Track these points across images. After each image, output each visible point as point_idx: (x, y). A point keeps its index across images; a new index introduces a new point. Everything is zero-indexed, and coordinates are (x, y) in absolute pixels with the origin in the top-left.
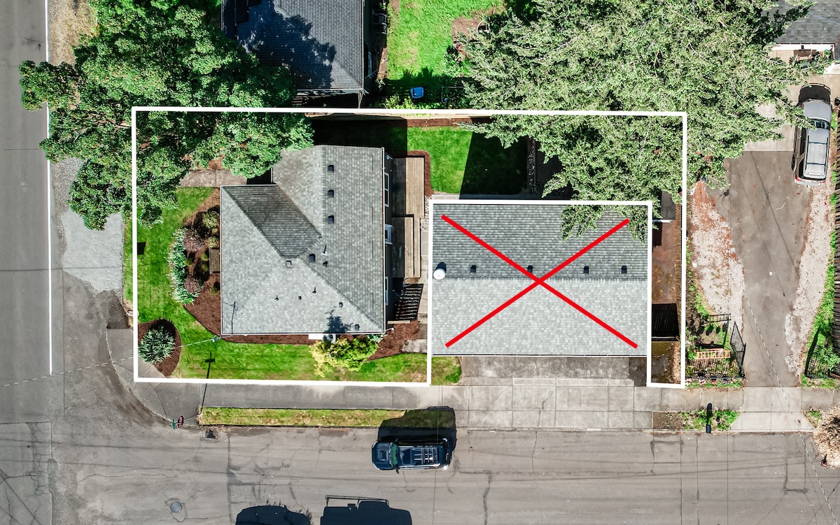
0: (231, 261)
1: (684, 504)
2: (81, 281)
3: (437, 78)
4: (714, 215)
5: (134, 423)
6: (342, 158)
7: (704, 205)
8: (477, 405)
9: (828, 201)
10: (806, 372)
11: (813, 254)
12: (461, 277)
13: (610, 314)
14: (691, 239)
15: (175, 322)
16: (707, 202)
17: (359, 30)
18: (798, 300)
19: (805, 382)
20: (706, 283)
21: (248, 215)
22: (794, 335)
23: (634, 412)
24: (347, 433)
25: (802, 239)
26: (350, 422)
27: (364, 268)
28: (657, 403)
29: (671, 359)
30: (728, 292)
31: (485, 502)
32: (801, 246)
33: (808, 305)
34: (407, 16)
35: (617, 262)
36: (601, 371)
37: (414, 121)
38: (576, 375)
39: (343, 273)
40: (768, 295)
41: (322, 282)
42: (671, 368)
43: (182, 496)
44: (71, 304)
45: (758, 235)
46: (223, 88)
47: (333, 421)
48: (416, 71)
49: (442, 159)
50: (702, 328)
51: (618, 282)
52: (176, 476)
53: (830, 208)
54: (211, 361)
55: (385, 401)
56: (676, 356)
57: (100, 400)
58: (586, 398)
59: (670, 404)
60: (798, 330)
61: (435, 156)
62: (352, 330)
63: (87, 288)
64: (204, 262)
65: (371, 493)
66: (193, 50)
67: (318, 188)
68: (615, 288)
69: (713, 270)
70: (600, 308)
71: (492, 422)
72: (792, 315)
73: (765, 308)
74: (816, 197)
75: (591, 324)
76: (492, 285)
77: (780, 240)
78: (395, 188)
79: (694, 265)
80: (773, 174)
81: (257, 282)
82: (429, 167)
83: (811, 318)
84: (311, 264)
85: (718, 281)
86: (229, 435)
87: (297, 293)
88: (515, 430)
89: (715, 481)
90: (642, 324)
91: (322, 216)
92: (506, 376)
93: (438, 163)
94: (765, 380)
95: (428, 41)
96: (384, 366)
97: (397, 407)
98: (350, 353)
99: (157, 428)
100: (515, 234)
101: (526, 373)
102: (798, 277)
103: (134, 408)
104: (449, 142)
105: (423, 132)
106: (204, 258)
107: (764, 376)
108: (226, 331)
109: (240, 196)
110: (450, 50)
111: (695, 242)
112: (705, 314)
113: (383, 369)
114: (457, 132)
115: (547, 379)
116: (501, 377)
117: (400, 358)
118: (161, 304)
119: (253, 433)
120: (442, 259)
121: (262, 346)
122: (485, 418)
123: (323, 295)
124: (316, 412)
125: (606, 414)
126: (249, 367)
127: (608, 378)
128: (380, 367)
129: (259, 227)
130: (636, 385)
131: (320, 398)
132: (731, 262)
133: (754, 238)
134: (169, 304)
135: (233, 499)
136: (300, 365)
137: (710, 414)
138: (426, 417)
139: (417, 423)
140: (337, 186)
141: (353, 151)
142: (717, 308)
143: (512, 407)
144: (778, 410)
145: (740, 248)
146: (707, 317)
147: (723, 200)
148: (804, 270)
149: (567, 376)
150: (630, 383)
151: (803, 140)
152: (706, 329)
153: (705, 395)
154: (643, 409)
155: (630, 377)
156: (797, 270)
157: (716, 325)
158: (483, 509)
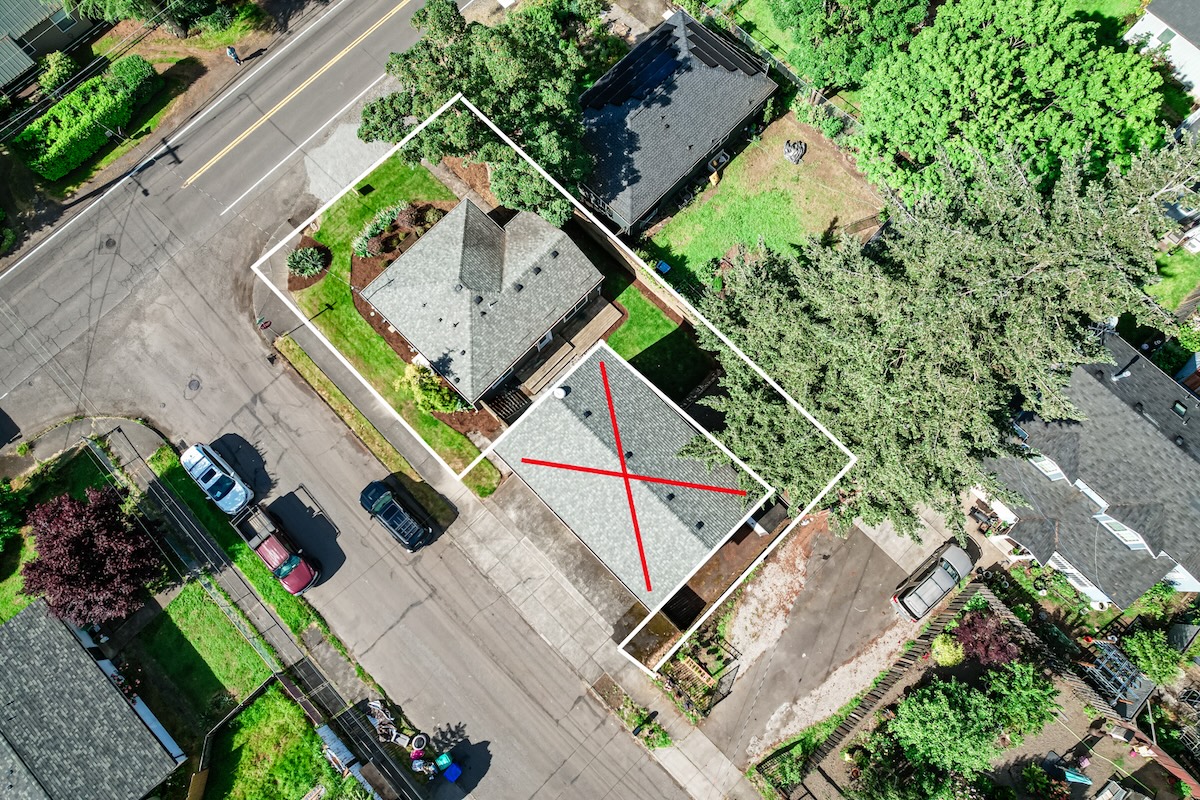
0: (421, 251)
1: (557, 775)
2: (306, 174)
3: (687, 270)
4: (801, 565)
5: (233, 299)
6: (569, 255)
7: (800, 549)
8: (479, 529)
9: (903, 642)
10: (759, 766)
11: (853, 674)
12: (574, 411)
13: (656, 549)
14: (765, 566)
15: (336, 259)
16: (804, 549)
17: (667, 186)
18: (807, 699)
19: (751, 774)
20: (745, 612)
21: (466, 231)
22: (778, 725)
23: (591, 657)
24: (365, 454)
25: (854, 653)
26: (375, 448)
27: (505, 344)
28: (616, 669)
29: (660, 645)
30: (755, 636)
31: (408, 610)
32: (850, 657)
33: (812, 711)
34: (706, 213)
35: (700, 514)
36: (597, 598)
37: (640, 284)
38: (575, 582)
39: (488, 332)
40: (786, 671)
41: (468, 323)
42: (653, 651)
43: (206, 382)
44: (284, 183)
45: (822, 615)
46: (545, 125)
47: (365, 435)
48: (676, 252)
49: (635, 328)
50: (707, 644)
51: (687, 529)
52: (218, 363)
53: (900, 649)
54: (330, 307)
55: (416, 459)
56: (666, 646)
57: (229, 263)
58: (565, 608)
59: (625, 681)
60: (785, 724)
61: (631, 322)
62: (451, 379)
63: (306, 183)
64: (398, 239)
65: (335, 515)
66: (554, 80)
67: (533, 259)
68: (680, 532)
69: (759, 607)
70: (652, 537)
71: (476, 554)
72: (791, 706)
73: (774, 678)
74: (896, 630)
75: (633, 543)
76: (589, 439)
77: (836, 635)
78: (581, 316)
79: (749, 588)
80: (877, 578)
81: (423, 281)
82: (619, 326)
83: (804, 725)
84: (473, 303)
85: (756, 620)
86: (285, 372)
87: (442, 314)
88: (487, 578)
89: (600, 781)
90: (673, 582)
91: (515, 280)
92: (522, 529)
93: (629, 328)
94: (719, 739)
95: (706, 241)
96: (442, 432)
97: (421, 470)
98: (433, 393)
99: (244, 318)
100: (642, 420)
101: (539, 543)
102: (824, 680)
103: (245, 289)
104: (652, 321)
105: (640, 298)
106: (401, 236)
107: (721, 735)
108: (366, 294)
109: (473, 215)
110: (715, 260)
111: (766, 571)
112: (721, 634)
113: (440, 433)
114: (664, 321)
115: (550, 563)
116: (518, 527)
117: (460, 439)
118: (339, 239)
119: (301, 387)
120: (572, 386)
121: (374, 333)
122: (474, 546)
123: (459, 333)
124: (361, 416)
125: (568, 636)
126: (349, 339)
127: (597, 609)
128: (439, 429)
129: (465, 246)
130: (613, 637)
131: (375, 409)
132: (781, 614)
133: (816, 613)
134: (345, 244)
135: (236, 420)
136: (385, 373)
137: (648, 721)
138: (434, 500)
139: (422, 498)
140: (547, 270)
141: (582, 257)
142: (735, 640)
143: (503, 557)
144: (707, 775)
145: (797, 610)
146: (721, 638)
147: (819, 560)
148: (834, 678)
149: (567, 576)
150: (610, 630)
151: (927, 572)
152: (711, 647)
153: (659, 700)
154: (599, 663)
155: (614, 626)
156: (828, 674)
157: (722, 652)
158: (401, 615)
